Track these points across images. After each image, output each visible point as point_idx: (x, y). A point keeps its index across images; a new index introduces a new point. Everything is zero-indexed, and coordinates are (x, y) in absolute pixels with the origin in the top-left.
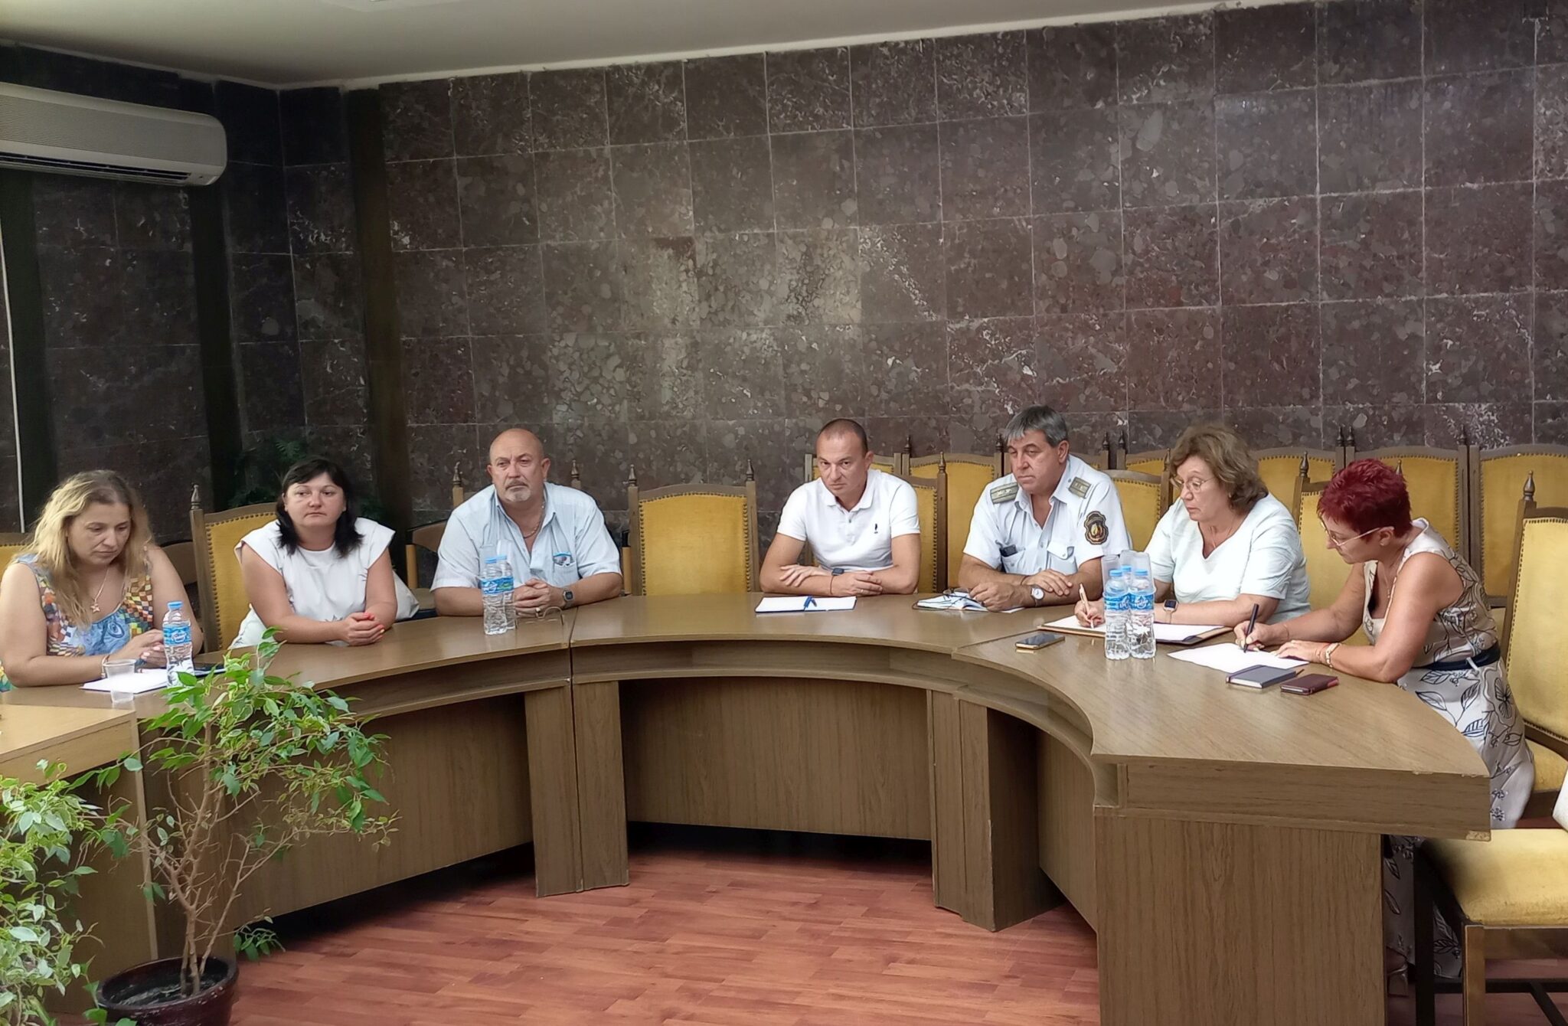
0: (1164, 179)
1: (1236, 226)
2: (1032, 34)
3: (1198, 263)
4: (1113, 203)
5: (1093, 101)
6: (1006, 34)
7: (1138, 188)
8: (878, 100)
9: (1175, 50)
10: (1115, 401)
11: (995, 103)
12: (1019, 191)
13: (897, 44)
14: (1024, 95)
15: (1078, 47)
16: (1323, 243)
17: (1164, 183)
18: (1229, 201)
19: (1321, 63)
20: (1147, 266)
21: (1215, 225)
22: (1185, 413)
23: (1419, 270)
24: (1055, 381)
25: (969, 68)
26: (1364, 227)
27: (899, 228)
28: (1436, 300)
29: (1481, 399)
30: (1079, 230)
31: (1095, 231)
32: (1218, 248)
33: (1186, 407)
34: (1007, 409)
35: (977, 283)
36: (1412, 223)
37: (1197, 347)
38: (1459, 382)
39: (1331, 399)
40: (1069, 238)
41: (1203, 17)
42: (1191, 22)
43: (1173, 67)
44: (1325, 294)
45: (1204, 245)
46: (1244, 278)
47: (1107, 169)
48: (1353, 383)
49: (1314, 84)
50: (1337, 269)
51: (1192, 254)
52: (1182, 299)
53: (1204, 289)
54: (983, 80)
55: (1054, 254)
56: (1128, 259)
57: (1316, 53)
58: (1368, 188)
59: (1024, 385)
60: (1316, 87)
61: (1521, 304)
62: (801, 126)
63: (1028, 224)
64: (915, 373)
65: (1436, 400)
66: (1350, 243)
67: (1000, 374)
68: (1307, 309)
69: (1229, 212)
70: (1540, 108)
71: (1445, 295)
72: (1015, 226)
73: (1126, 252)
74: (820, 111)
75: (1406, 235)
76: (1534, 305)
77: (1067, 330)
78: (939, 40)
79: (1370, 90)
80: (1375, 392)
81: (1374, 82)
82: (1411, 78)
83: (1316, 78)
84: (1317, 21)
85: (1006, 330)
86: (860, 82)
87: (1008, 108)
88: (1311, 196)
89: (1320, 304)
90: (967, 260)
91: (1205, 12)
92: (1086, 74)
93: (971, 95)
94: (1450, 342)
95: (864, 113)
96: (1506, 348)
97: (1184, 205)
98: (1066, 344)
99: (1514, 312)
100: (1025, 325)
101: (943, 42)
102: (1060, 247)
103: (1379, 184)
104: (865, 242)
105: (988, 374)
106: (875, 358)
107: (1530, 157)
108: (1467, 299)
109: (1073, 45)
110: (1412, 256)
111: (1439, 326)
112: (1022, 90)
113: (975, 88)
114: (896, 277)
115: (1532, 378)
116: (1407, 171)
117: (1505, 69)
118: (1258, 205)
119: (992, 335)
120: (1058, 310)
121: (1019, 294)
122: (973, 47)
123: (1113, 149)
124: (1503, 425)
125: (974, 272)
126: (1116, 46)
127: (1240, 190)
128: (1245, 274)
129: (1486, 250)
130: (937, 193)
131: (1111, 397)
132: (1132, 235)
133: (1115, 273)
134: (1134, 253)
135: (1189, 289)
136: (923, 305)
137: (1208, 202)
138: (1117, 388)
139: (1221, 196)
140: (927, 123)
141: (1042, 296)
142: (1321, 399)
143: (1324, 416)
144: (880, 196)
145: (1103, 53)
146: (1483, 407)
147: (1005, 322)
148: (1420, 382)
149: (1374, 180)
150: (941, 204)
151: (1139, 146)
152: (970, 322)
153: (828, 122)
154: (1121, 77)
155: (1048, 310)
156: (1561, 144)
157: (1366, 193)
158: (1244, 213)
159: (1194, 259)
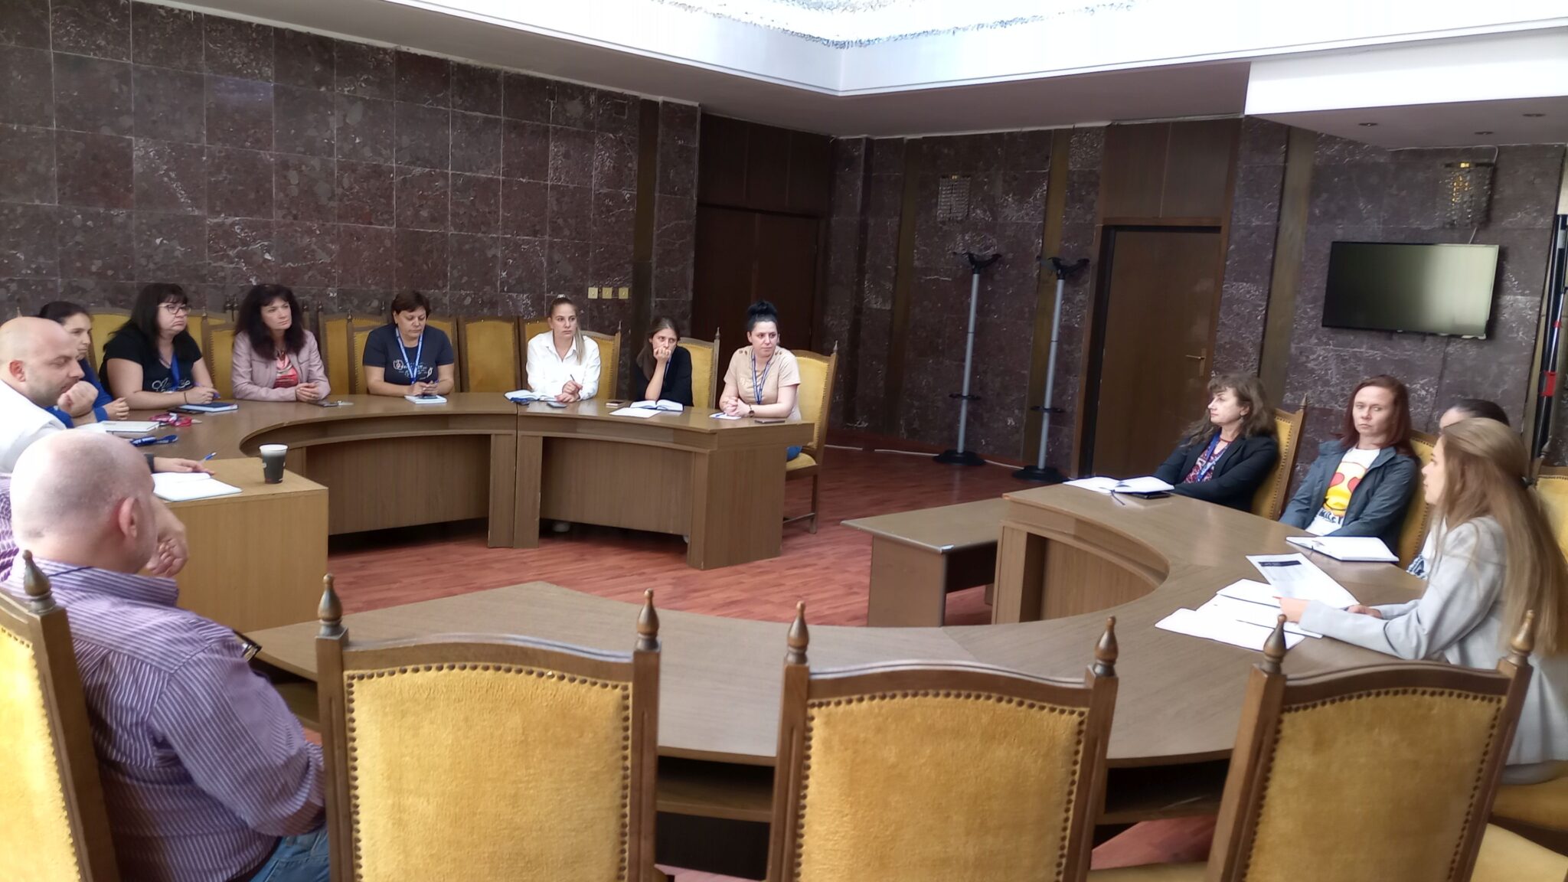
0: (363, 144)
1: (405, 180)
2: (278, 31)
3: (382, 200)
4: (331, 154)
5: (319, 86)
6: (258, 26)
7: (347, 147)
8: (154, 47)
9: (372, 67)
10: (329, 281)
11: (249, 71)
12: (265, 134)
13: (172, 10)
14: (270, 70)
15: (309, 48)
16: (451, 199)
17: (364, 146)
18: (402, 166)
19: (453, 96)
20: (351, 197)
21: (392, 178)
22: (373, 291)
23: (498, 221)
24: (288, 265)
25: (230, 41)
26: (473, 194)
27: (169, 144)
28: (505, 238)
29: (523, 292)
30: (307, 166)
31: (318, 169)
32: (394, 193)
33: (373, 287)
34: (251, 282)
35: (232, 192)
36: (496, 195)
37: (381, 251)
38: (514, 282)
39: (453, 287)
40: (300, 172)
41: (389, 51)
42: (381, 52)
43: (371, 77)
44: (452, 228)
45: (386, 189)
46: (409, 213)
47: (327, 131)
48: (465, 279)
49: (449, 107)
50: (459, 213)
51: (379, 194)
52: (373, 221)
53: (386, 217)
54: (240, 53)
55: (289, 181)
56: (339, 191)
57: (450, 90)
58: (475, 172)
59: (264, 266)
60: (450, 109)
61: (542, 243)
62: (83, 50)
63: (271, 157)
64: (179, 251)
65: (504, 291)
66: (465, 201)
67: (246, 257)
68: (443, 235)
69: (400, 171)
70: (552, 147)
71: (509, 236)
72: (261, 157)
73: (338, 187)
74: (103, 43)
75: (492, 202)
76: (547, 246)
77: (296, 231)
78: (207, 16)
79: (477, 118)
80: (476, 285)
81: (478, 114)
82: (497, 117)
83: (450, 105)
84: (451, 73)
85: (252, 226)
86: (140, 30)
87: (259, 76)
88: (446, 171)
89: (450, 233)
90: (224, 175)
91: (389, 49)
92: (314, 67)
93: (231, 61)
94: (511, 261)
95: (143, 54)
96: (535, 266)
97: (375, 163)
98: (296, 240)
99: (538, 248)
100: (267, 225)
101: (210, 18)
102: (293, 177)
103: (480, 171)
104: (139, 150)
105: (238, 256)
106: (145, 237)
107: (548, 170)
108: (519, 239)
109: (306, 46)
110: (495, 212)
111: (507, 251)
112: (268, 66)
113: (235, 57)
114: (166, 179)
115: (545, 284)
116: (494, 166)
117: (538, 123)
118: (418, 171)
119: (242, 230)
120: (291, 218)
121: (264, 203)
122: (233, 28)
123: (331, 119)
124: (532, 306)
125: (229, 184)
126: (335, 54)
127: (407, 160)
128: (409, 210)
129: (528, 215)
130: (202, 124)
131: (326, 278)
132: (342, 176)
133: (330, 199)
134: (343, 188)
135: (377, 216)
136: (188, 203)
137: (389, 164)
138: (329, 272)
139: (397, 163)
140: (196, 73)
141: (280, 206)
142: (448, 287)
143: (450, 297)
144: (154, 118)
145: (326, 57)
146: (525, 296)
147: (252, 221)
148: (497, 281)
149: (478, 169)
150: (205, 132)
151: (348, 121)
152: (225, 219)
153: (110, 53)
154: (337, 75)
155: (284, 217)
156: (560, 166)
157: (474, 174)
158: (410, 174)
159: (380, 197)
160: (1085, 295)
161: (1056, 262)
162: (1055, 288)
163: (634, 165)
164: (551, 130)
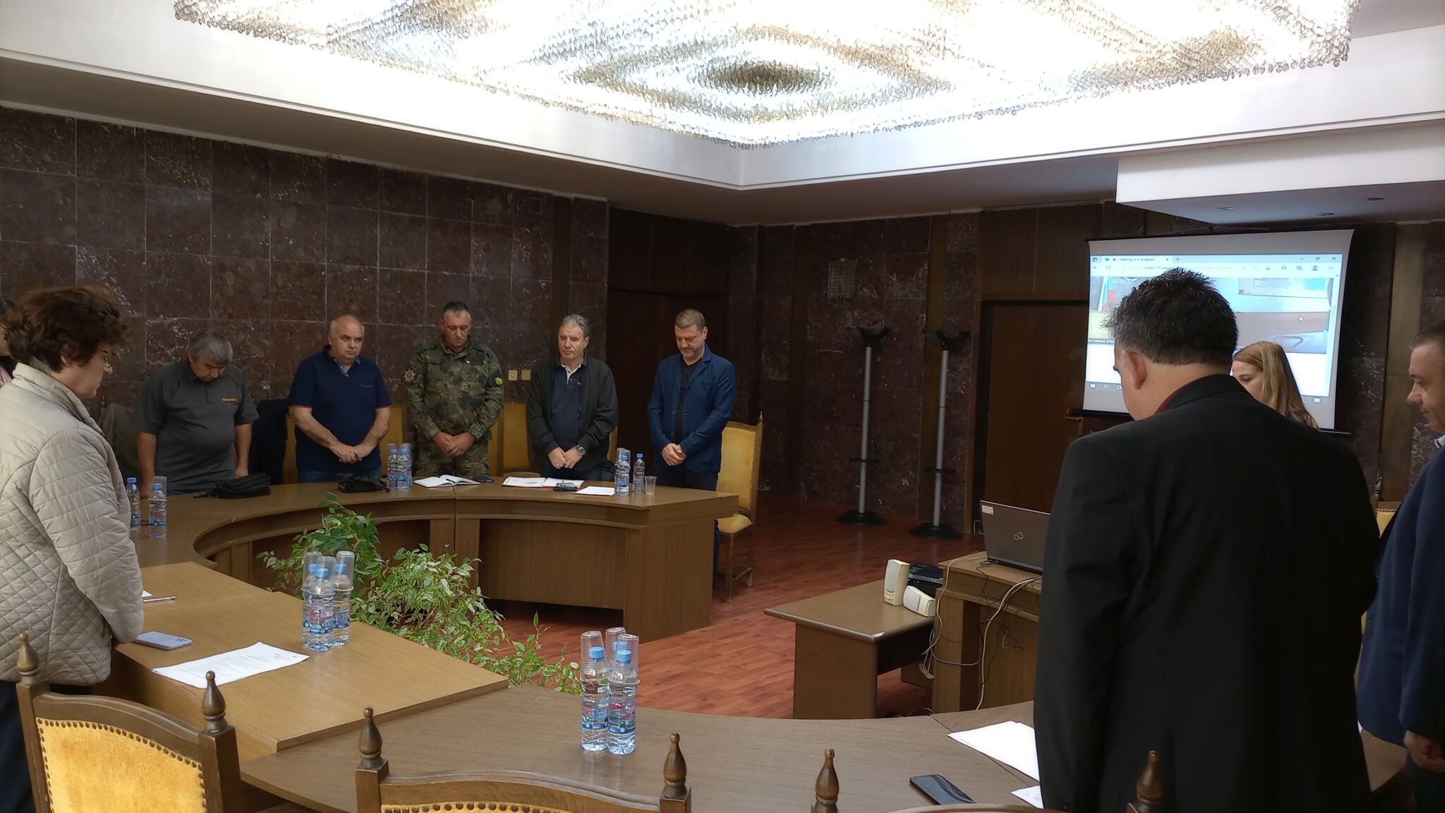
0: (296, 245)
1: (336, 278)
2: (214, 142)
3: (314, 297)
4: (266, 256)
5: (255, 193)
6: (198, 139)
7: (281, 249)
8: (98, 161)
9: (305, 174)
10: (263, 375)
11: (189, 181)
12: (203, 239)
13: (116, 126)
14: (208, 179)
15: (246, 158)
16: (380, 293)
17: (297, 247)
18: (333, 264)
19: (381, 199)
21: (324, 276)
23: (423, 311)
25: (170, 154)
26: (400, 287)
27: (111, 251)
30: (242, 268)
31: (253, 270)
32: (326, 290)
35: (171, 294)
36: (421, 288)
37: (313, 345)
40: (236, 273)
41: (321, 160)
42: (314, 160)
43: (304, 183)
44: (380, 320)
45: (318, 286)
47: (262, 234)
48: (393, 367)
49: (377, 209)
50: (386, 307)
51: (312, 291)
52: (305, 316)
53: (317, 312)
54: (180, 164)
55: (226, 282)
56: (273, 290)
57: (379, 193)
58: (401, 267)
60: (378, 211)
62: (29, 166)
63: (209, 260)
66: (393, 295)
69: (332, 270)
70: (473, 241)
72: (199, 261)
73: (272, 286)
74: (49, 158)
75: (418, 294)
77: (232, 329)
78: (148, 131)
79: (403, 218)
81: (404, 214)
82: (422, 216)
83: (379, 207)
84: (379, 178)
85: (189, 326)
86: (85, 146)
87: (198, 185)
88: (374, 267)
89: (378, 325)
90: (163, 279)
91: (321, 157)
92: (250, 176)
93: (172, 172)
95: (87, 167)
97: (307, 262)
101: (152, 133)
102: (230, 279)
103: (407, 266)
104: (81, 257)
107: (469, 263)
109: (243, 156)
110: (420, 304)
112: (207, 176)
113: (175, 168)
116: (419, 262)
117: (460, 221)
118: (348, 268)
119: (180, 329)
120: (227, 317)
121: (200, 304)
122: (173, 141)
123: (266, 223)
125: (168, 287)
126: (270, 163)
127: (338, 259)
128: (340, 305)
130: (143, 231)
131: (260, 371)
132: (276, 275)
133: (264, 297)
134: (277, 286)
135: (310, 311)
137: (321, 263)
138: (263, 366)
139: (328, 261)
141: (217, 306)
144: (97, 227)
145: (262, 166)
147: (189, 321)
149: (405, 264)
150: (145, 239)
151: (282, 225)
152: (164, 319)
153: (55, 168)
154: (272, 182)
155: (220, 316)
156: (481, 259)
157: (400, 270)
158: (341, 271)
159: (312, 294)
160: (967, 365)
161: (940, 335)
162: (940, 357)
163: (549, 256)
164: (472, 225)
